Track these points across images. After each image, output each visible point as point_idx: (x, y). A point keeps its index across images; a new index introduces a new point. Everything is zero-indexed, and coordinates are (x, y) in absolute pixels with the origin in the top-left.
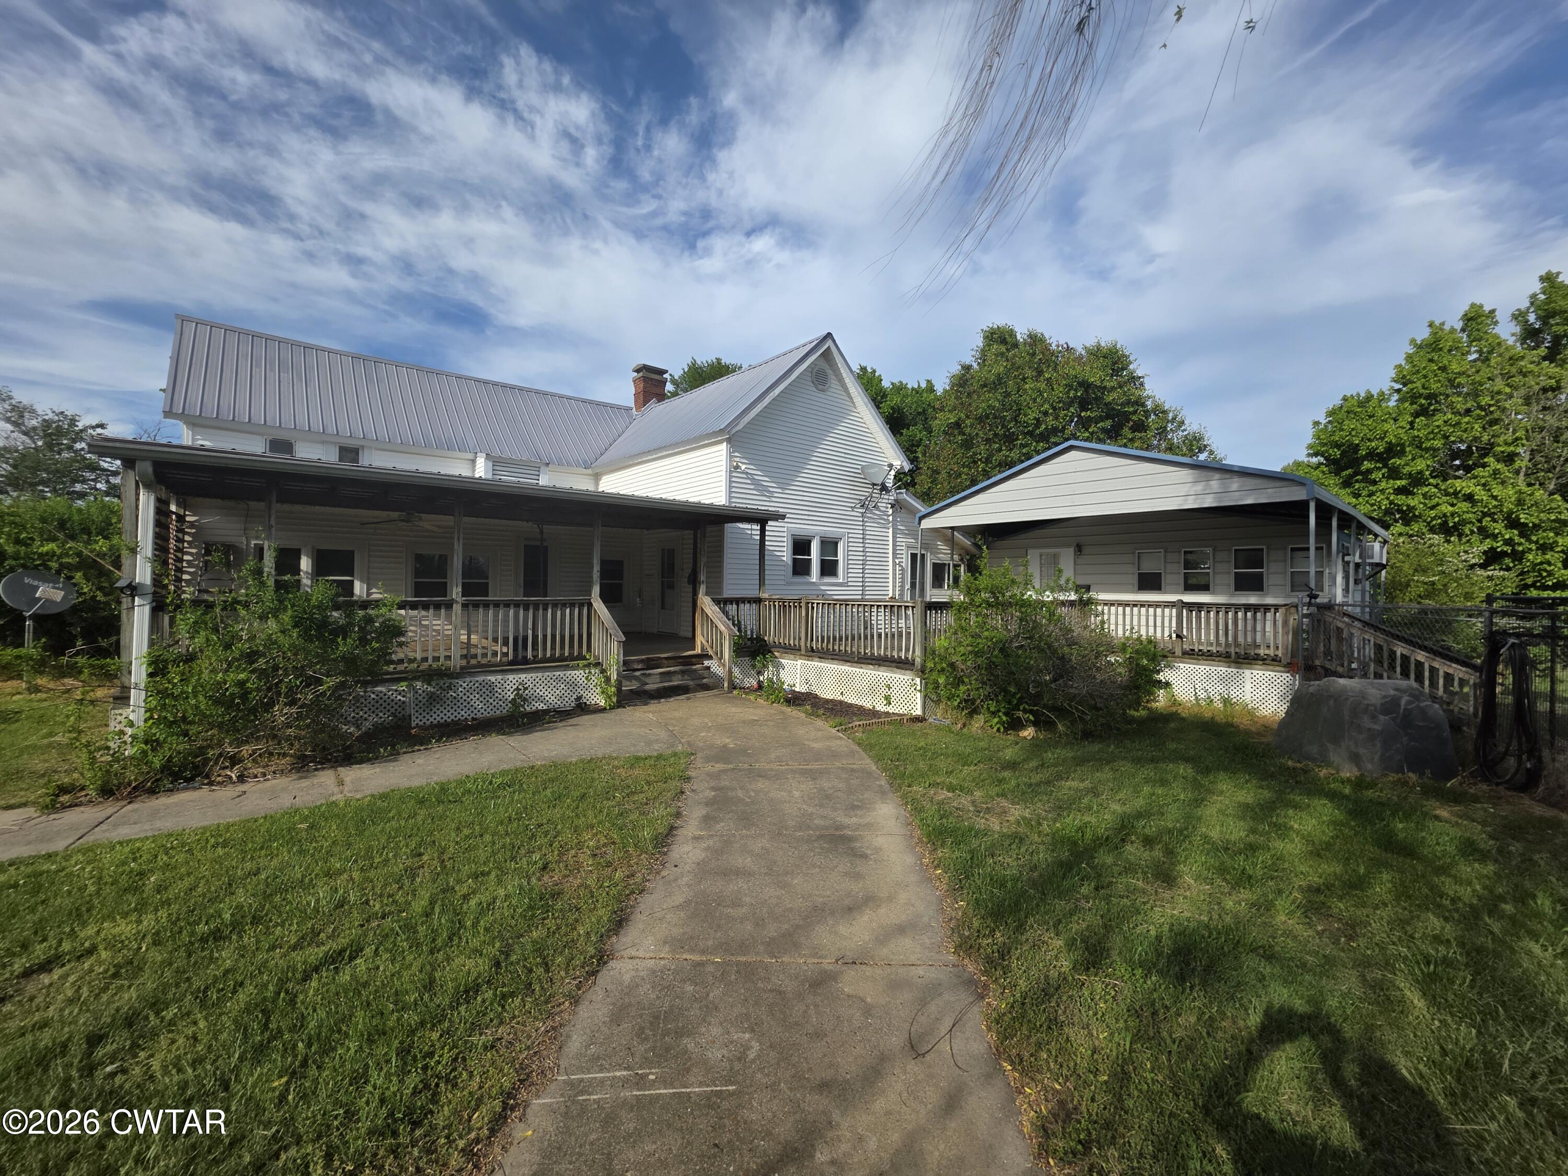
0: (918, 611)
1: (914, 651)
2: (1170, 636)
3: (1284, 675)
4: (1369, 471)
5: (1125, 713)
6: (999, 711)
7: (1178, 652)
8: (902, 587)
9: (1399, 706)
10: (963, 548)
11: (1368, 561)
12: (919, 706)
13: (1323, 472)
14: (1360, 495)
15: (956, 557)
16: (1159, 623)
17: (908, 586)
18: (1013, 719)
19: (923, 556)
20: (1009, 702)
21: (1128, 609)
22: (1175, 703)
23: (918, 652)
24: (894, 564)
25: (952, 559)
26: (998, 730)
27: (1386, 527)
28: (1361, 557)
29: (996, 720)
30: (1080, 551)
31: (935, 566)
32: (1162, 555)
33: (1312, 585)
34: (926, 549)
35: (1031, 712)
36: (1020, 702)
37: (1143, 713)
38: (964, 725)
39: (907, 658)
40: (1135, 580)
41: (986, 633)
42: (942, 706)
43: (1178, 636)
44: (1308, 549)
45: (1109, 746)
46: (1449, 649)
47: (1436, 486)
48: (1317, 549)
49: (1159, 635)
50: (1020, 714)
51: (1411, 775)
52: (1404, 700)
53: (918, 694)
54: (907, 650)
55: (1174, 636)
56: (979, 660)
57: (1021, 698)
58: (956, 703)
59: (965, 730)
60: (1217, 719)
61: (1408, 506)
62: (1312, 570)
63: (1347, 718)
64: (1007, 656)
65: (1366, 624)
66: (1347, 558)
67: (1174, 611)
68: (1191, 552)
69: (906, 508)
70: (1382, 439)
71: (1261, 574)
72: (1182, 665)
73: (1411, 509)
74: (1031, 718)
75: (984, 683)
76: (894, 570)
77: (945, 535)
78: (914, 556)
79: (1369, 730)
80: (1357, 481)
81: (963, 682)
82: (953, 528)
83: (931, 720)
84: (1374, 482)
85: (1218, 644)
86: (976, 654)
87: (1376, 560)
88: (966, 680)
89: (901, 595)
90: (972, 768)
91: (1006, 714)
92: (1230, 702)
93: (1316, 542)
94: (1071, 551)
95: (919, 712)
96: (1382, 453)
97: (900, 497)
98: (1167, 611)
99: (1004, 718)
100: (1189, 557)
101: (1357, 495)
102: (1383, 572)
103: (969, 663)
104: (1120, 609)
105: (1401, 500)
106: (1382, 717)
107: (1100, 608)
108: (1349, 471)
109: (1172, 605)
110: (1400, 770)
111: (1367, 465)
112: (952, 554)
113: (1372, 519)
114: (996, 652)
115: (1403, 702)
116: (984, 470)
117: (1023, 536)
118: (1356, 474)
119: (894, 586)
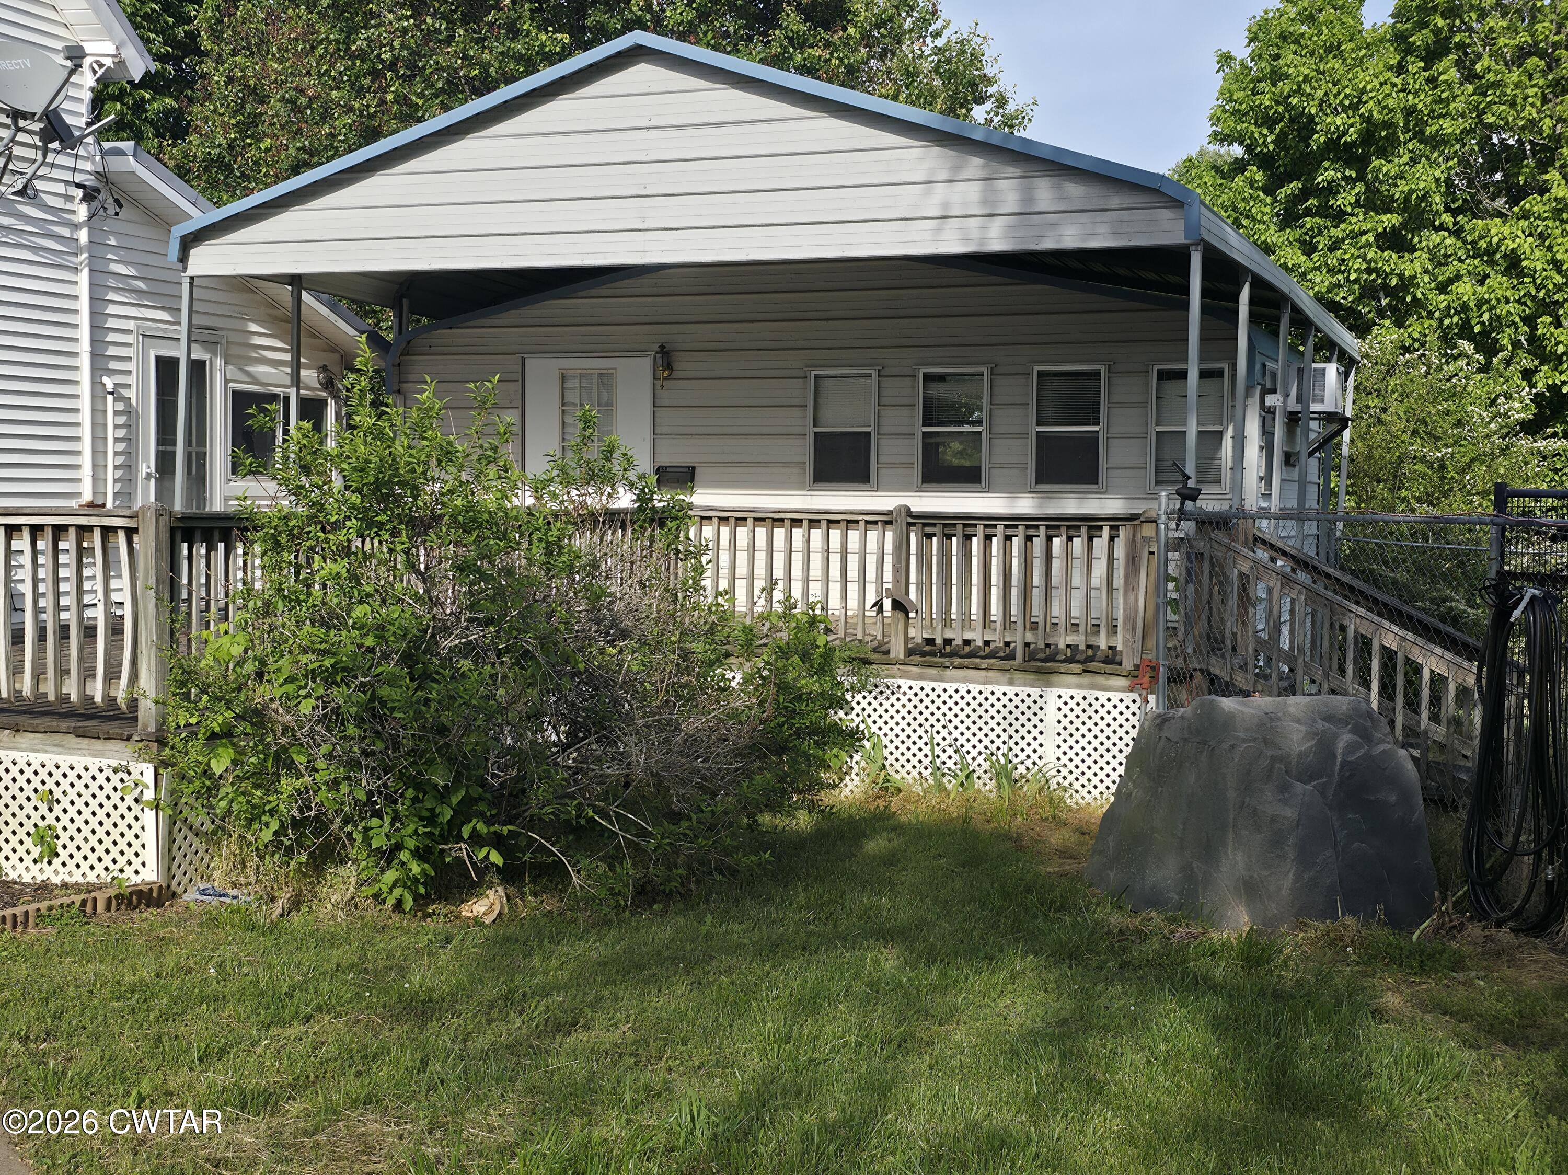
0: (145, 543)
1: (134, 677)
2: (879, 605)
3: (1128, 697)
4: (1331, 189)
5: (753, 826)
6: (398, 847)
7: (898, 650)
8: (128, 468)
9: (1334, 756)
10: (332, 348)
11: (1315, 407)
12: (150, 855)
13: (1252, 183)
14: (1314, 249)
15: (309, 375)
16: (853, 572)
17: (147, 465)
18: (443, 870)
19: (198, 368)
20: (431, 819)
21: (779, 534)
22: (887, 788)
23: (147, 682)
24: (98, 393)
25: (296, 380)
26: (399, 904)
27: (1361, 328)
28: (1299, 400)
29: (391, 876)
30: (669, 366)
31: (241, 401)
32: (873, 381)
33: (1190, 469)
34: (211, 345)
35: (498, 842)
36: (462, 814)
37: (803, 820)
38: (296, 902)
39: (111, 701)
40: (805, 451)
41: (359, 611)
42: (229, 847)
43: (898, 606)
44: (1183, 375)
45: (701, 921)
46: (1455, 619)
47: (1458, 232)
48: (1204, 375)
49: (835, 602)
50: (462, 850)
51: (1349, 920)
52: (1345, 738)
53: (149, 817)
54: (112, 675)
55: (887, 604)
56: (339, 696)
57: (468, 801)
58: (267, 835)
59: (296, 918)
60: (977, 821)
61: (1401, 276)
62: (1192, 429)
63: (1231, 794)
64: (423, 679)
65: (1300, 563)
66: (1271, 400)
67: (889, 536)
68: (941, 378)
69: (136, 202)
70: (1355, 107)
71: (1094, 437)
72: (905, 684)
73: (1407, 283)
74: (496, 858)
75: (353, 765)
76: (98, 412)
77: (272, 304)
78: (167, 368)
79: (1274, 819)
80: (1308, 213)
81: (291, 766)
82: (296, 281)
83: (191, 896)
84: (1340, 216)
85: (986, 622)
86: (330, 677)
87: (1328, 406)
88: (300, 760)
89: (126, 494)
90: (297, 1029)
91: (420, 855)
92: (1008, 776)
93: (1202, 359)
94: (644, 366)
95: (150, 874)
96: (1353, 144)
97: (116, 164)
98: (873, 536)
99: (415, 868)
100: (939, 391)
101: (1309, 249)
102: (1347, 434)
103: (306, 707)
104: (761, 533)
105: (1389, 261)
106: (1299, 787)
107: (708, 531)
108: (1294, 186)
109: (886, 520)
110: (1329, 913)
111: (1327, 174)
112: (296, 366)
113: (1332, 307)
114: (390, 667)
115: (1340, 747)
116: (401, 99)
117: (511, 316)
118: (1305, 193)
119: (98, 467)
